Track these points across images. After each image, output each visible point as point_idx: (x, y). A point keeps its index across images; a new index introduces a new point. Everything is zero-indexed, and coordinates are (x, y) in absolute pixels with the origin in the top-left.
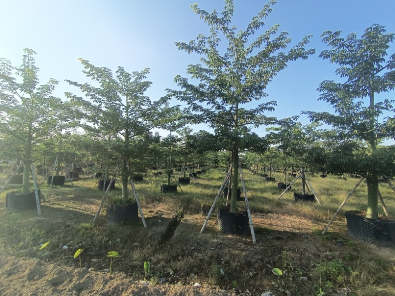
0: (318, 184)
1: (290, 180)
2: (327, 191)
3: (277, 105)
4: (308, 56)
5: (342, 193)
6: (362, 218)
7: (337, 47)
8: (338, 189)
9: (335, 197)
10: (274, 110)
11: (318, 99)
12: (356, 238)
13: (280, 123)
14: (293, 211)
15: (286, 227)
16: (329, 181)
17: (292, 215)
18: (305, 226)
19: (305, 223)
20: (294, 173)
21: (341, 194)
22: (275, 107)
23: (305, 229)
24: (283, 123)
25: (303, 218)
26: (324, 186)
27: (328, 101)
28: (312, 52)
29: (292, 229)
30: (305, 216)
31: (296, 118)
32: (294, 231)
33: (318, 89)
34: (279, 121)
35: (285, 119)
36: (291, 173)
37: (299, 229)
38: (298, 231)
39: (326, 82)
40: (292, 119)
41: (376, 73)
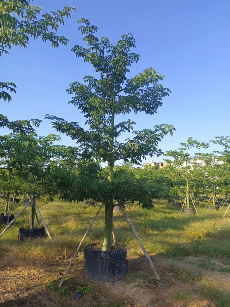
0: (47, 211)
1: (12, 209)
2: (55, 219)
3: (15, 92)
4: (59, 43)
5: (71, 219)
6: (100, 252)
7: (92, 46)
8: (67, 215)
9: (64, 225)
10: (10, 98)
11: (69, 103)
12: (93, 279)
13: (12, 125)
14: (18, 258)
15: (8, 292)
16: (56, 205)
17: (17, 266)
18: (36, 282)
19: (34, 275)
20: (17, 198)
21: (70, 221)
22: (11, 94)
23: (36, 286)
24: (17, 126)
25: (32, 266)
26: (52, 212)
27: (80, 108)
28: (64, 41)
29: (17, 293)
30: (34, 263)
31: (37, 122)
32: (21, 296)
33: (68, 90)
34: (12, 123)
35: (20, 121)
36: (14, 198)
37: (27, 290)
38: (26, 294)
39: (77, 84)
40: (31, 124)
41: (117, 93)
